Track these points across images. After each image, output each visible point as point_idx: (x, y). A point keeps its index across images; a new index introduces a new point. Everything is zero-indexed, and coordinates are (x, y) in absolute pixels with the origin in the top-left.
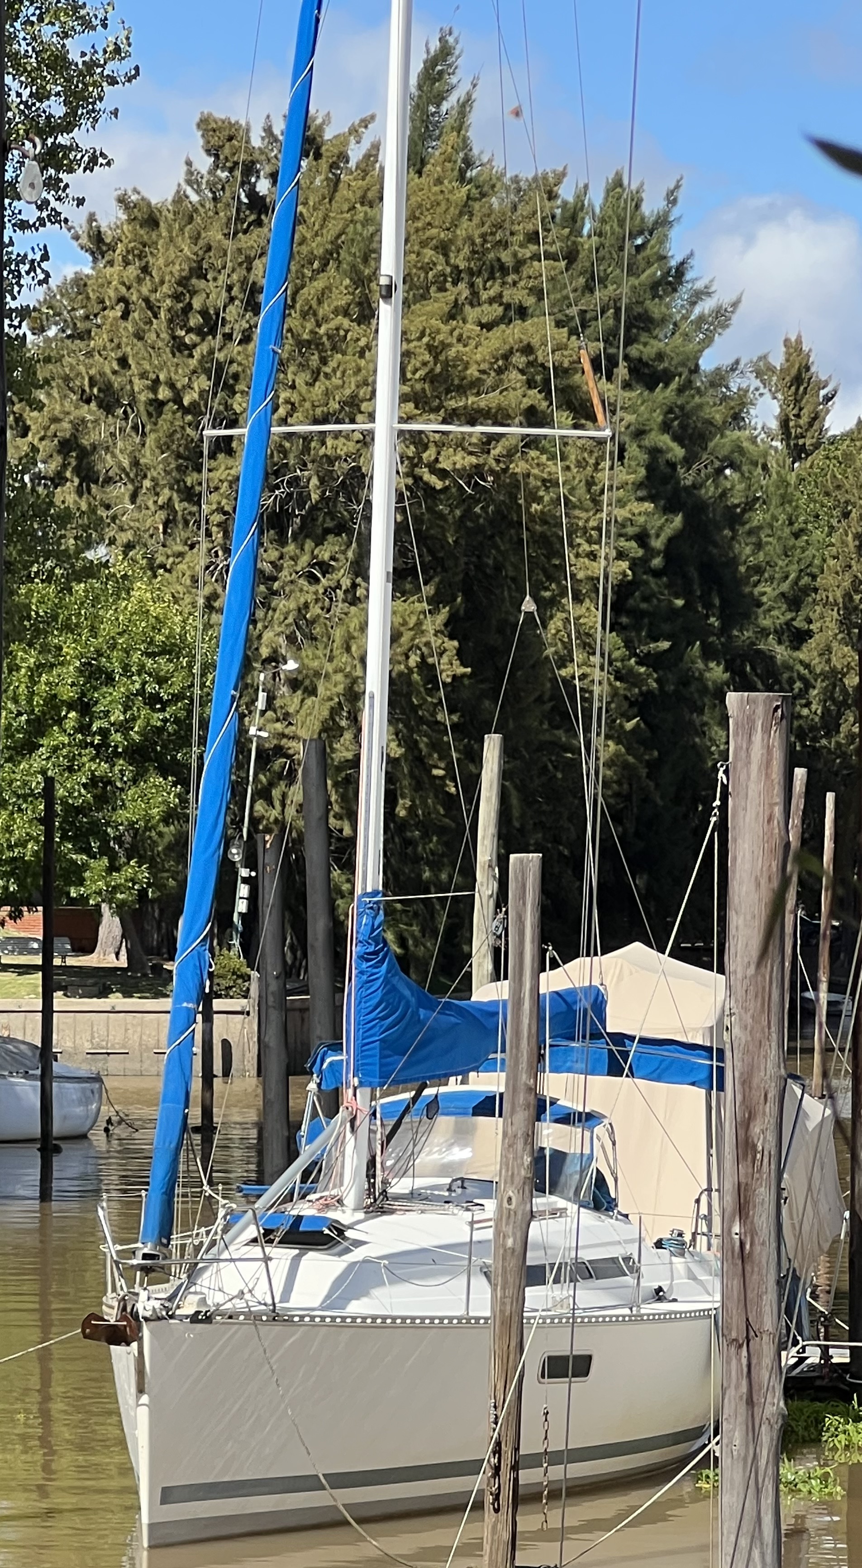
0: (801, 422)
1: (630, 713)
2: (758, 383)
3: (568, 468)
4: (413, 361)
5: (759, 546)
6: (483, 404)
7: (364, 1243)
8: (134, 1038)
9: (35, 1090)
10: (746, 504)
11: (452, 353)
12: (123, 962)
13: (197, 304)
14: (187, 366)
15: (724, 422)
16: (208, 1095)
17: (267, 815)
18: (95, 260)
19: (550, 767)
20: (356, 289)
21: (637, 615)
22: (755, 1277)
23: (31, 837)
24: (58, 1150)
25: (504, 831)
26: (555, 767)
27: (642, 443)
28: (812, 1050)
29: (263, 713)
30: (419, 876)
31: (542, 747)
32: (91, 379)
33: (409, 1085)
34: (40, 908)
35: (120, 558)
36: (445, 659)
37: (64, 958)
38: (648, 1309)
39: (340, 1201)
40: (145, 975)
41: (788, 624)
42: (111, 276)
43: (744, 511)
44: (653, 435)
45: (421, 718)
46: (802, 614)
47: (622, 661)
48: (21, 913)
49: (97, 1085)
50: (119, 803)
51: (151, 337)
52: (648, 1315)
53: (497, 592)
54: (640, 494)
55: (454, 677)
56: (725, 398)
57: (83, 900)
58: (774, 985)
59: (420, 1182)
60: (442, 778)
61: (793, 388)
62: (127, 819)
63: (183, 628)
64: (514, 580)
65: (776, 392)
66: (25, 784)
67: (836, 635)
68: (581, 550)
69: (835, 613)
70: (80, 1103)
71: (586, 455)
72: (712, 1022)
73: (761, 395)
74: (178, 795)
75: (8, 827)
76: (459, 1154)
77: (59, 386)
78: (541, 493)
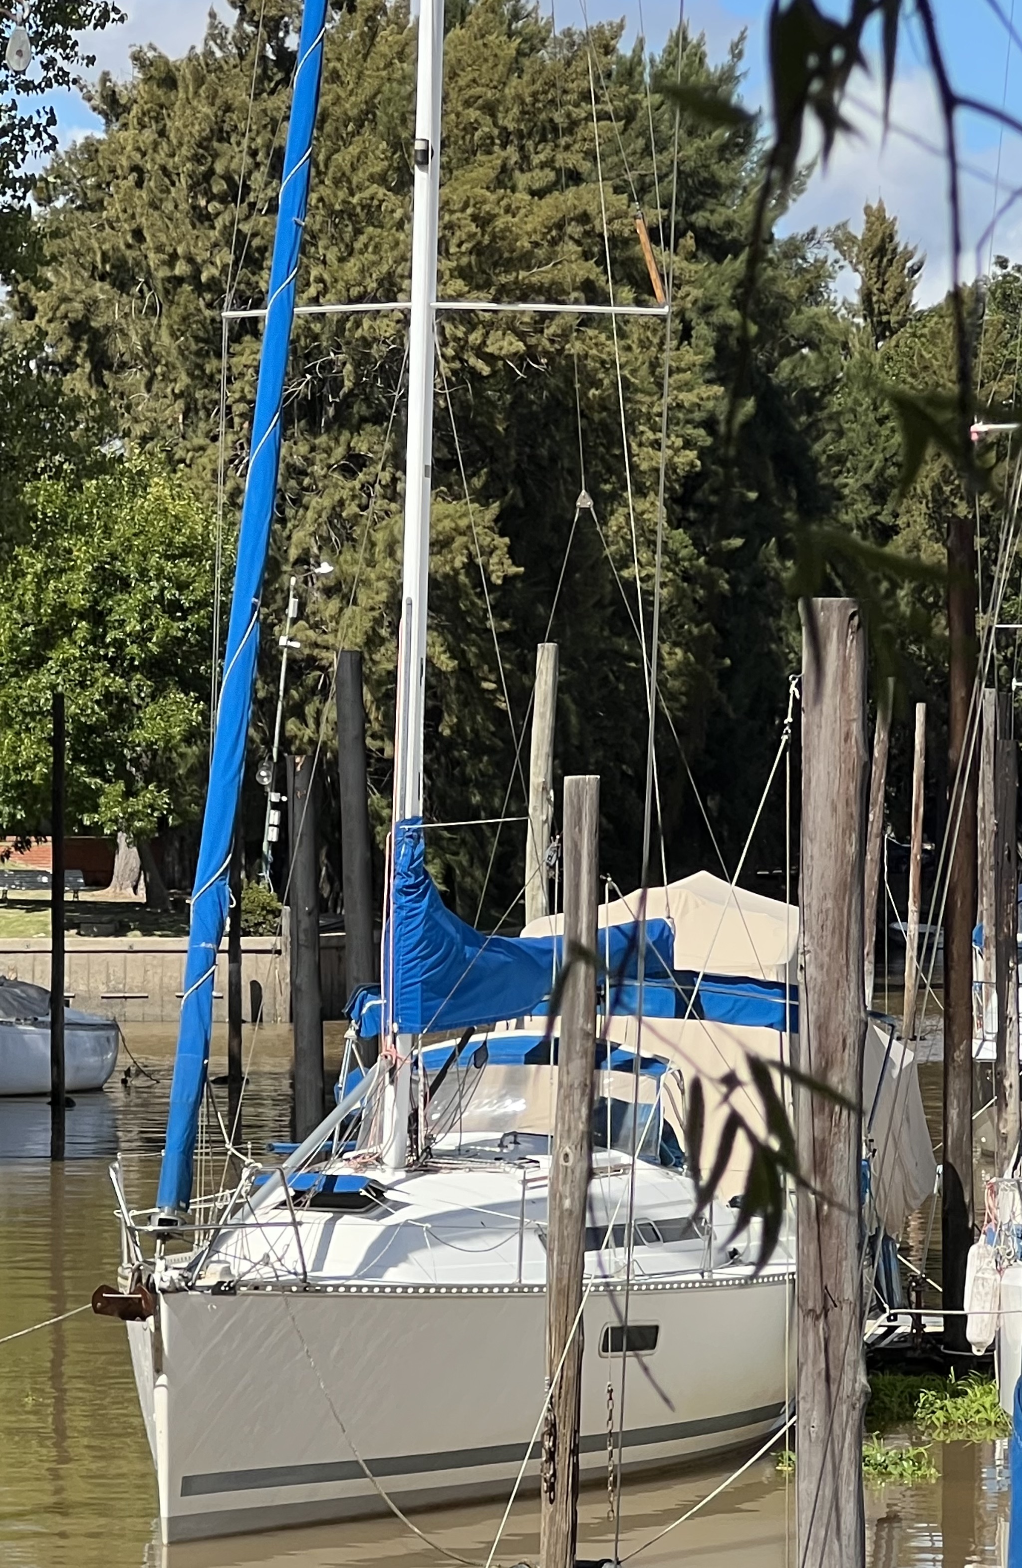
0: (886, 298)
1: (700, 617)
2: (837, 254)
3: (629, 348)
4: (458, 233)
5: (840, 433)
6: (534, 279)
7: (405, 1205)
8: (154, 982)
9: (45, 1040)
10: (826, 387)
11: (499, 223)
12: (141, 897)
13: (219, 168)
14: (209, 238)
15: (800, 297)
16: (235, 1043)
17: (299, 734)
18: (108, 122)
19: (611, 676)
20: (394, 153)
21: (706, 509)
22: (834, 1241)
23: (40, 760)
24: (70, 1104)
25: (560, 749)
26: (618, 679)
27: (711, 320)
28: (902, 987)
29: (294, 621)
30: (468, 800)
31: (602, 656)
32: (104, 254)
33: (455, 1031)
34: (49, 838)
35: (137, 451)
36: (494, 559)
37: (76, 892)
38: (720, 1274)
39: (379, 1160)
40: (166, 911)
41: (873, 518)
42: (126, 140)
43: (823, 395)
44: (721, 311)
45: (468, 624)
46: (889, 507)
47: (690, 560)
48: (29, 843)
49: (113, 1033)
50: (136, 721)
51: (168, 206)
52: (721, 1281)
53: (552, 485)
54: (708, 375)
55: (506, 578)
56: (801, 270)
57: (97, 828)
58: (853, 919)
59: (468, 1138)
60: (492, 692)
61: (876, 260)
62: (145, 739)
63: (206, 528)
64: (570, 472)
65: (859, 263)
66: (33, 700)
67: (925, 530)
68: (644, 438)
69: (923, 506)
70: (94, 1052)
71: (649, 334)
72: (785, 960)
73: (841, 267)
74: (201, 713)
75: (15, 748)
76: (514, 1106)
77: (70, 262)
78: (601, 375)
